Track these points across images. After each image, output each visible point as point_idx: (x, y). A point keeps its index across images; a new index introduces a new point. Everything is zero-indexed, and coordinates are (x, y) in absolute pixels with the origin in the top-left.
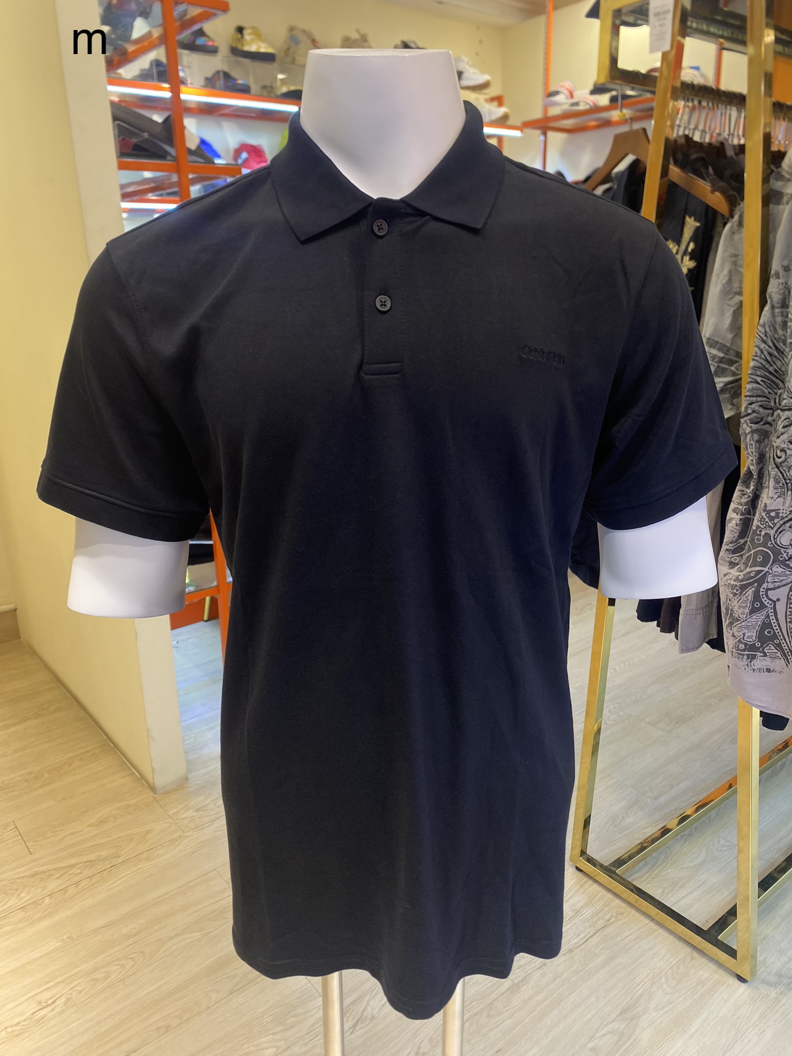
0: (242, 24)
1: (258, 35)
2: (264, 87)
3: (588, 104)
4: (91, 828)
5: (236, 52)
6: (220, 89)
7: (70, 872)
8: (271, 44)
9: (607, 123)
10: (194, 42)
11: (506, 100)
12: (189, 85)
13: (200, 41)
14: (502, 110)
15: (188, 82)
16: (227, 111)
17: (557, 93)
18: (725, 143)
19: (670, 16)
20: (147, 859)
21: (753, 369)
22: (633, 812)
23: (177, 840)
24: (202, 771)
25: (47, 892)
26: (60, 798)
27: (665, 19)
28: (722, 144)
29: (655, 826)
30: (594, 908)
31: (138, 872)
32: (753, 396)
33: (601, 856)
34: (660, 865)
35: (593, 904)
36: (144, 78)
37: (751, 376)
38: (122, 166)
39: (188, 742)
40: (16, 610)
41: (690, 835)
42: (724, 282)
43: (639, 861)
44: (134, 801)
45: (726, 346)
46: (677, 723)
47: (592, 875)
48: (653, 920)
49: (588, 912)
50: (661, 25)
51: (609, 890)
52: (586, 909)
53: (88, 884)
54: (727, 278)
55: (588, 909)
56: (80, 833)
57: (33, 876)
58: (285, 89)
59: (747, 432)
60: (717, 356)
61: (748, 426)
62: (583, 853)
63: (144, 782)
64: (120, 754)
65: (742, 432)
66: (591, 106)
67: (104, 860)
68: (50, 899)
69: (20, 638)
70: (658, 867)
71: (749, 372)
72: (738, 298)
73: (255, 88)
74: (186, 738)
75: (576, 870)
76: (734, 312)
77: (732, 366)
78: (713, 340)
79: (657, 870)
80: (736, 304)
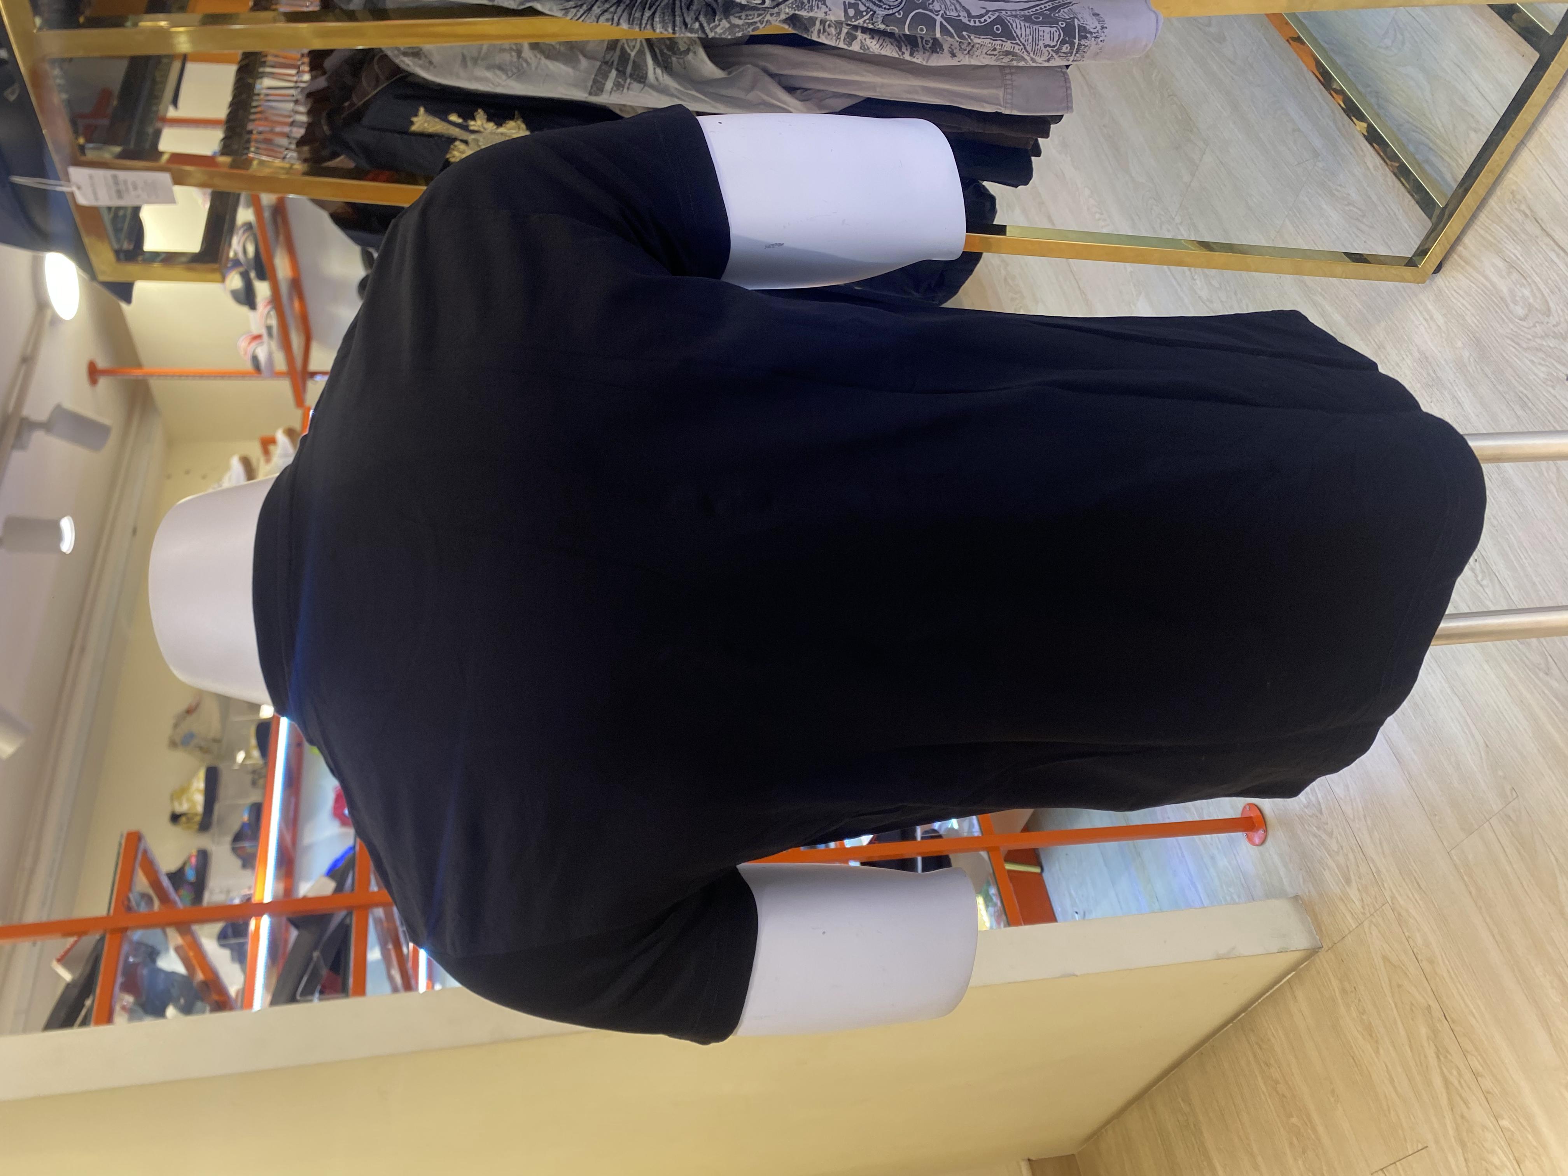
0: (167, 817)
1: (182, 792)
2: (254, 783)
3: (269, 313)
4: (1382, 1051)
5: (205, 824)
6: (257, 846)
7: (1456, 1083)
8: (193, 774)
9: (296, 284)
10: (192, 884)
11: (267, 433)
12: (252, 892)
13: (191, 875)
14: (281, 437)
15: (248, 892)
16: (288, 838)
17: (255, 359)
18: (306, 92)
19: (122, 175)
20: (1431, 962)
21: (632, 24)
22: (1339, 188)
23: (1400, 914)
24: (1282, 874)
25: (1492, 1122)
26: (1332, 1100)
27: (125, 182)
28: (309, 95)
29: (1362, 151)
30: (1505, 240)
31: (1454, 976)
32: (674, 22)
33: (1414, 234)
34: (1428, 138)
35: (1499, 241)
36: (241, 956)
37: (643, 26)
38: (361, 991)
39: (1235, 897)
40: (1029, 1160)
41: (1377, 94)
42: (504, 77)
43: (1423, 171)
44: (1335, 983)
45: (600, 66)
46: (1191, 131)
47: (1448, 247)
48: (1522, 143)
49: (1513, 250)
50: (135, 188)
51: (1474, 217)
52: (1507, 252)
53: (1477, 1058)
54: (498, 72)
55: (1507, 249)
56: (1390, 1067)
57: (1463, 1145)
58: (256, 753)
59: (727, 25)
60: (615, 80)
61: (719, 25)
62: (1411, 263)
63: (1303, 966)
64: (1257, 1003)
65: (729, 34)
66: (273, 308)
67: (1435, 1031)
68: (1503, 1118)
69: (1073, 1155)
70: (1432, 142)
71: (637, 29)
72: (527, 53)
73: (255, 797)
74: (1228, 898)
75: (1440, 272)
76: (548, 57)
77: (629, 55)
78: (592, 87)
79: (1438, 141)
80: (536, 57)
